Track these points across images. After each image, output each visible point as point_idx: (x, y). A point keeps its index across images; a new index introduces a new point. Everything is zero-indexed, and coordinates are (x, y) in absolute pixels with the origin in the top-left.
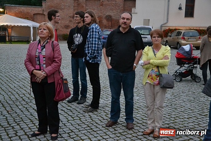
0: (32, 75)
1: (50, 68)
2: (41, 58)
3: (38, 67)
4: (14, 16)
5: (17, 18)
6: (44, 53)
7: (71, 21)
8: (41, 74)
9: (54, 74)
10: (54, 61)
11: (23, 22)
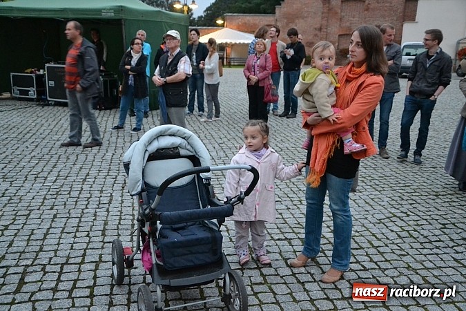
0: (248, 79)
1: (261, 74)
2: (256, 67)
3: (253, 73)
4: (236, 30)
5: (238, 32)
6: (258, 62)
7: (316, 35)
8: (254, 78)
9: (264, 79)
10: (266, 69)
11: (247, 39)
